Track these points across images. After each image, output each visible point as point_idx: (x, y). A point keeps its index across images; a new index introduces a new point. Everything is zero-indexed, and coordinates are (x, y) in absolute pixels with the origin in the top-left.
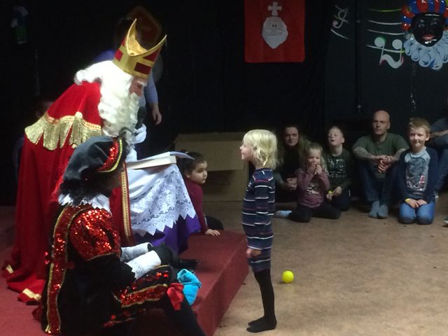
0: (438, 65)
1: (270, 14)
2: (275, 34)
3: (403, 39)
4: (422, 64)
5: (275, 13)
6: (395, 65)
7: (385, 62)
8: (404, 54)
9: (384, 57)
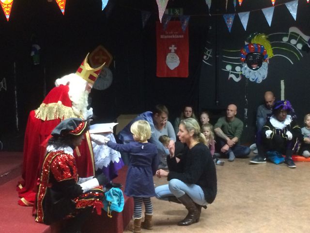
0: (260, 81)
1: (170, 51)
2: (173, 62)
3: (241, 66)
4: (251, 80)
5: (173, 51)
6: (237, 80)
7: (231, 78)
8: (241, 74)
9: (231, 76)
